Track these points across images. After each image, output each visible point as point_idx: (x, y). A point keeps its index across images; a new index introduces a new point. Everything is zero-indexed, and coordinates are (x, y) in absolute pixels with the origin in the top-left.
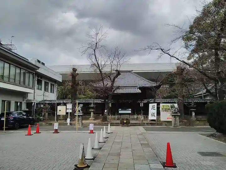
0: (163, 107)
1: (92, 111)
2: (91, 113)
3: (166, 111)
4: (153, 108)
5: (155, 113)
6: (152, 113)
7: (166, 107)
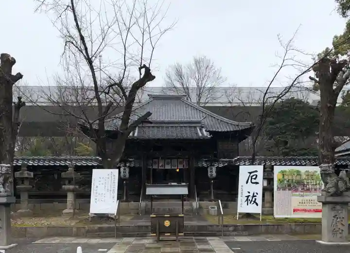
0: (281, 177)
1: (69, 190)
2: (66, 197)
3: (289, 190)
4: (252, 179)
5: (257, 194)
6: (248, 194)
7: (290, 178)
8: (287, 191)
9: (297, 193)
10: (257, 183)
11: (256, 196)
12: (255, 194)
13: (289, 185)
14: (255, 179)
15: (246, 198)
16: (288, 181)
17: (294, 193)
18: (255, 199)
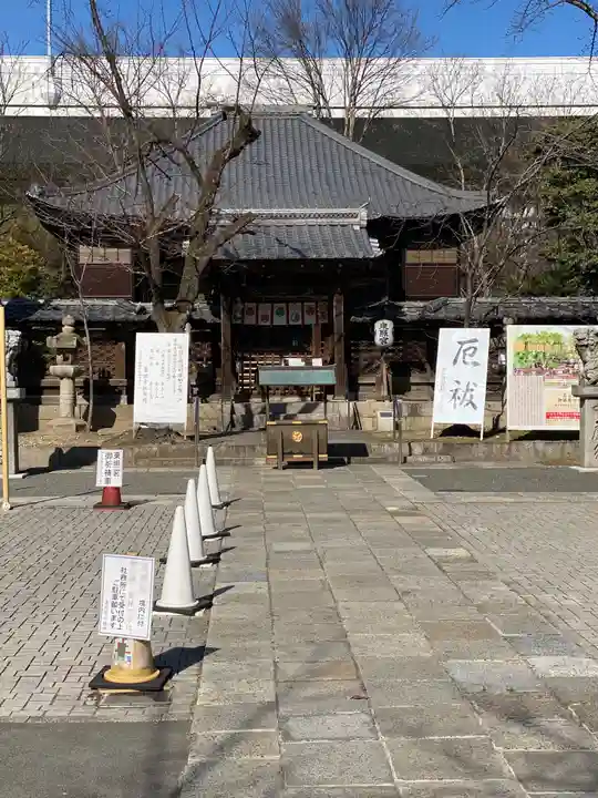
0: (522, 349)
3: (539, 373)
4: (465, 354)
5: (475, 385)
6: (456, 386)
7: (540, 349)
8: (534, 377)
9: (555, 380)
10: (476, 364)
11: (472, 390)
12: (471, 387)
13: (538, 365)
14: (471, 355)
15: (452, 394)
16: (536, 356)
17: (547, 381)
18: (472, 396)
